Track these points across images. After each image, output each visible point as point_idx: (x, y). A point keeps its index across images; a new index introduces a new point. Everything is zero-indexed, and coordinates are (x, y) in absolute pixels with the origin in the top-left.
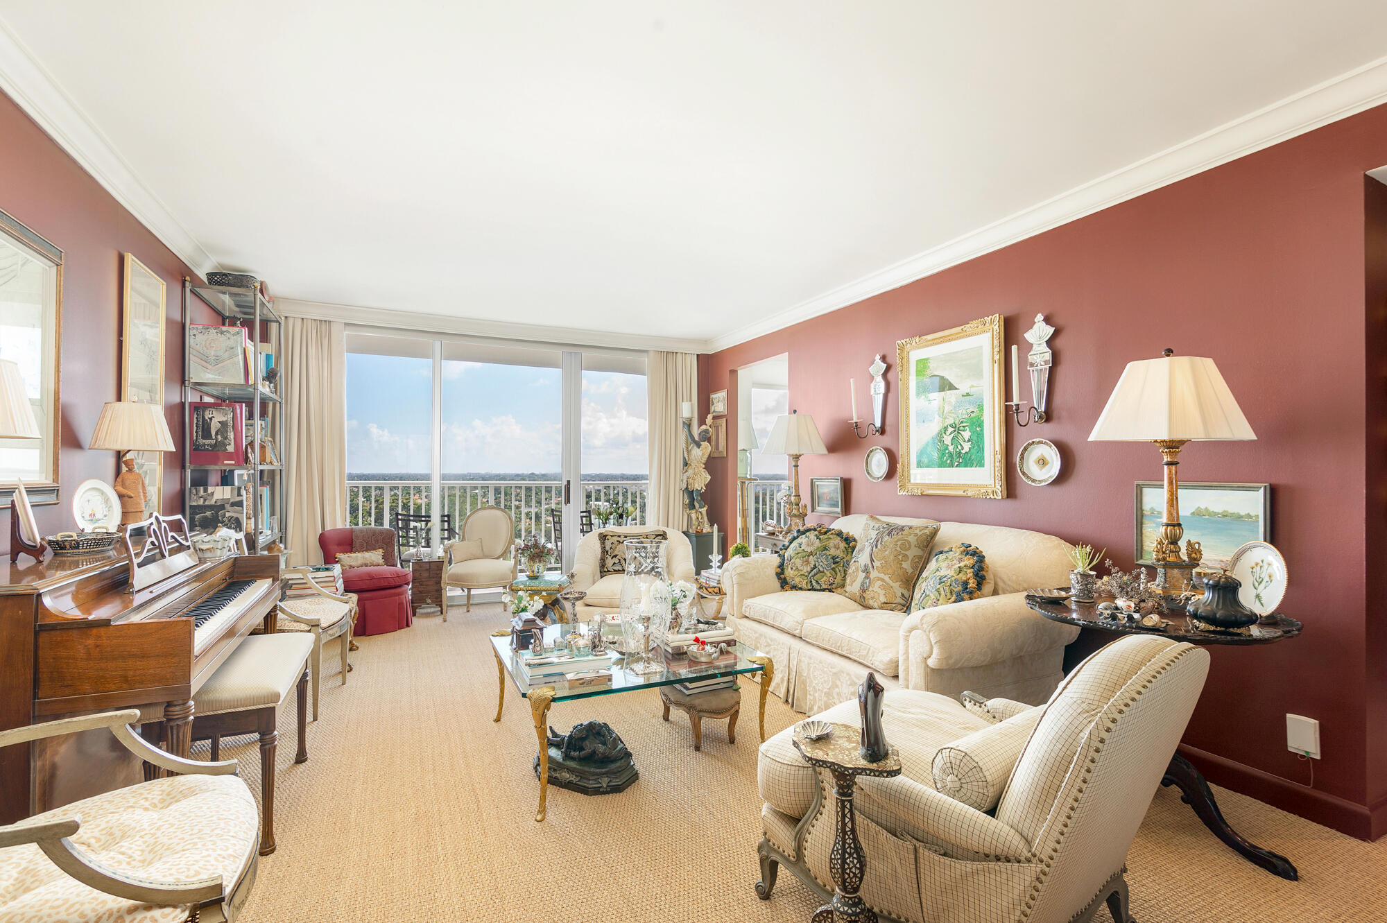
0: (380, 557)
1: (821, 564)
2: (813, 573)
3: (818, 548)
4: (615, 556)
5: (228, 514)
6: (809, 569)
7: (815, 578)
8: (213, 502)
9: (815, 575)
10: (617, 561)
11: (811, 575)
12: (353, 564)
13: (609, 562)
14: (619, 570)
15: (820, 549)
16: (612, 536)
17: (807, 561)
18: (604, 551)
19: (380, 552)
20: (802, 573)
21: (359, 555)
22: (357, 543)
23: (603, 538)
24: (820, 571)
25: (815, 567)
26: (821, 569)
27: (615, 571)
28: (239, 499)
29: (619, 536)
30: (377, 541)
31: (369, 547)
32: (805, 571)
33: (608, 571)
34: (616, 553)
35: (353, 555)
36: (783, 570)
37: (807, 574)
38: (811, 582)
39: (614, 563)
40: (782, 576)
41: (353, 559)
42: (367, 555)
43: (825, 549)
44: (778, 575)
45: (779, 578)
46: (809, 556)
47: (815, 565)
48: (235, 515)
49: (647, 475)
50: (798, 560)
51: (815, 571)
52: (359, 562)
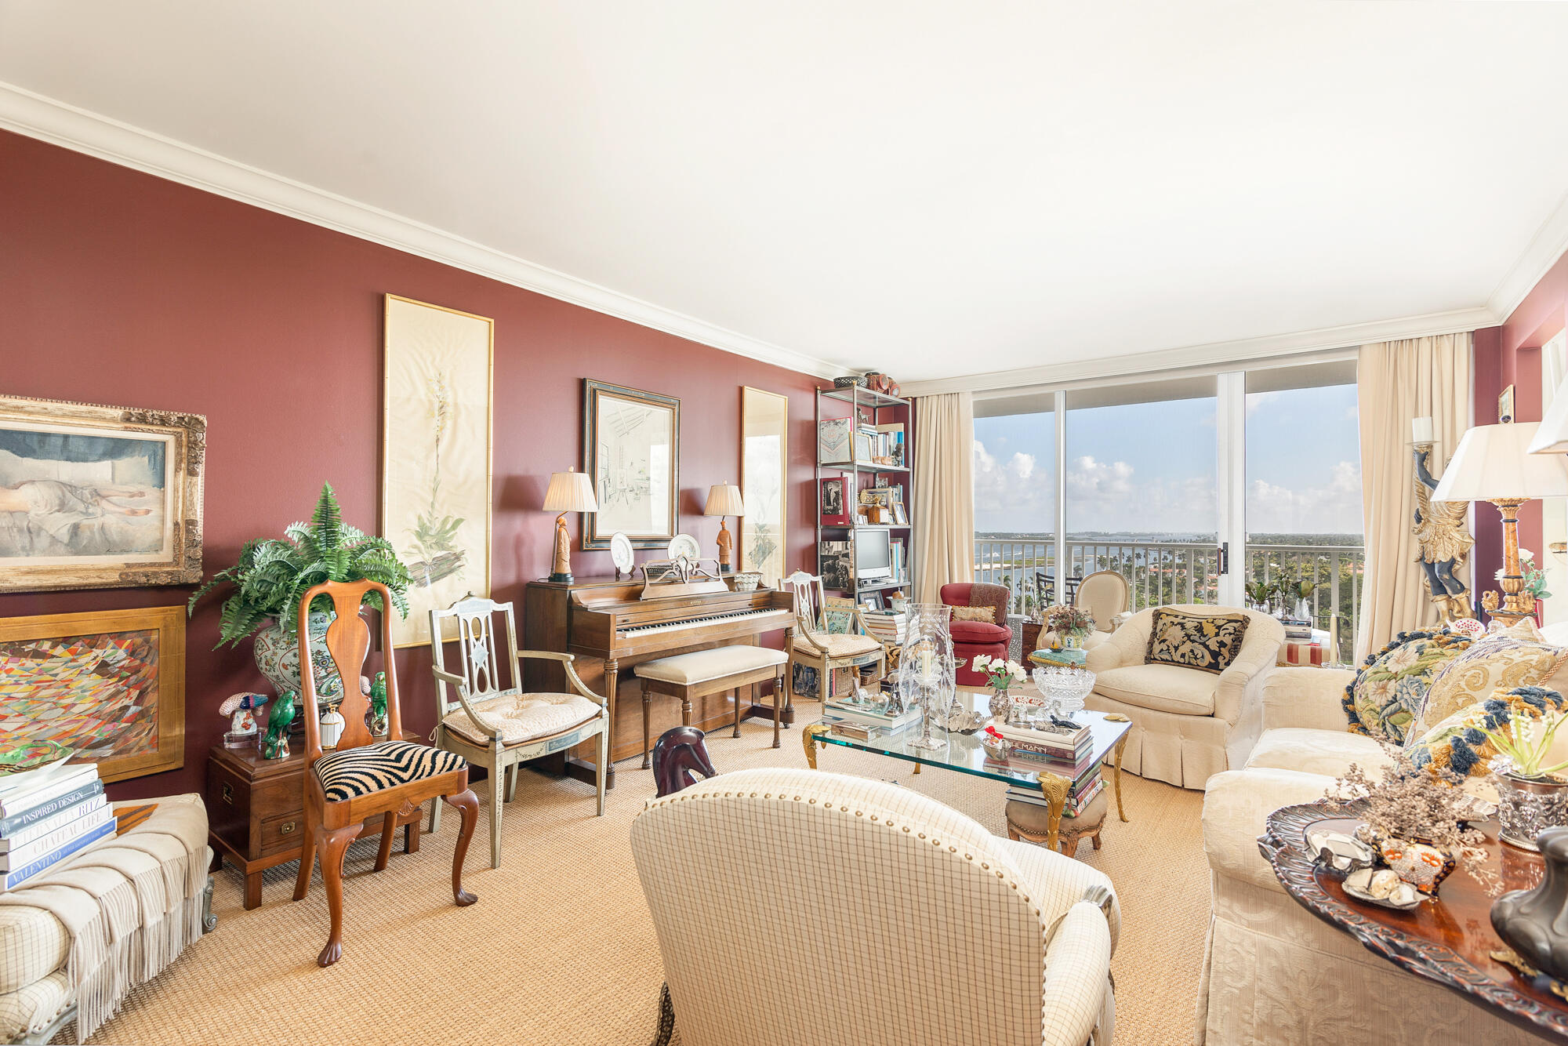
0: (990, 614)
1: (1406, 696)
2: (1389, 710)
3: (1410, 668)
4: (1164, 641)
5: (841, 563)
6: (1384, 702)
7: (1393, 719)
8: (831, 554)
9: (1392, 714)
10: (1165, 648)
11: (1385, 712)
12: (963, 617)
13: (1157, 647)
14: (1167, 660)
15: (1413, 671)
16: (1168, 615)
17: (1384, 688)
18: (1154, 634)
19: (992, 609)
20: (1372, 706)
21: (971, 609)
22: (974, 598)
23: (1157, 616)
24: (1400, 710)
25: (1395, 700)
26: (1404, 706)
27: (1162, 660)
28: (846, 551)
29: (1177, 616)
30: (991, 598)
31: (983, 603)
32: (1377, 703)
33: (1155, 659)
34: (1165, 637)
35: (966, 609)
36: (1352, 696)
37: (1379, 710)
38: (1384, 724)
39: (1162, 650)
40: (1350, 707)
41: (965, 613)
42: (978, 610)
43: (1423, 672)
44: (1345, 702)
45: (1346, 709)
46: (1389, 680)
47: (1395, 697)
48: (845, 564)
49: (1361, 537)
50: (1372, 683)
51: (1393, 707)
52: (969, 616)
